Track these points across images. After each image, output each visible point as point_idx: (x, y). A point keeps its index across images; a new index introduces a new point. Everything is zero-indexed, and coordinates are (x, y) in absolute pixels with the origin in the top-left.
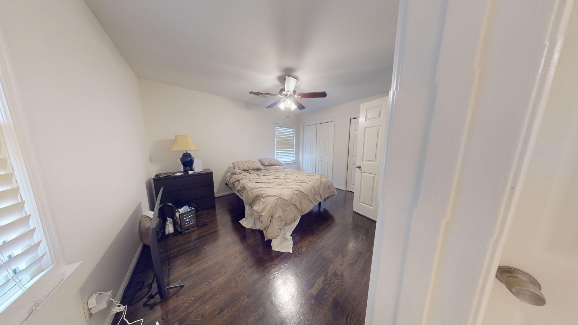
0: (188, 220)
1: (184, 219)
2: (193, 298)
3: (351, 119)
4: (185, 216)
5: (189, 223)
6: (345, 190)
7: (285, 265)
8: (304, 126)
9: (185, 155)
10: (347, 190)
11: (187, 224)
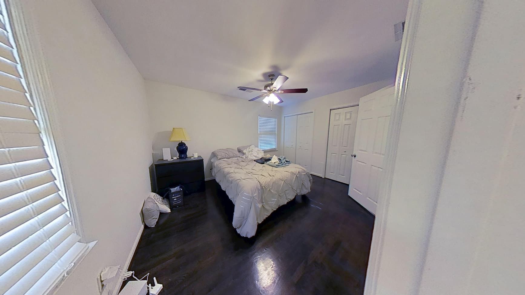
0: (176, 199)
1: (173, 198)
2: (185, 275)
3: (331, 110)
4: (173, 195)
5: (177, 202)
6: (324, 177)
7: (267, 249)
8: (285, 117)
9: (181, 144)
10: (326, 177)
11: (174, 203)
